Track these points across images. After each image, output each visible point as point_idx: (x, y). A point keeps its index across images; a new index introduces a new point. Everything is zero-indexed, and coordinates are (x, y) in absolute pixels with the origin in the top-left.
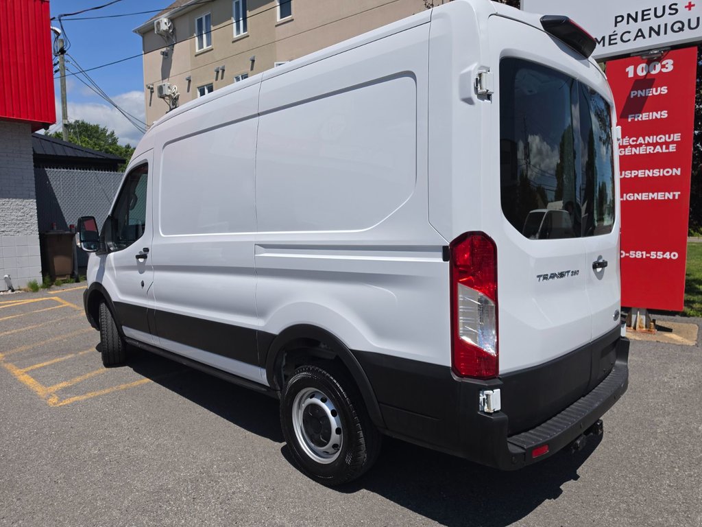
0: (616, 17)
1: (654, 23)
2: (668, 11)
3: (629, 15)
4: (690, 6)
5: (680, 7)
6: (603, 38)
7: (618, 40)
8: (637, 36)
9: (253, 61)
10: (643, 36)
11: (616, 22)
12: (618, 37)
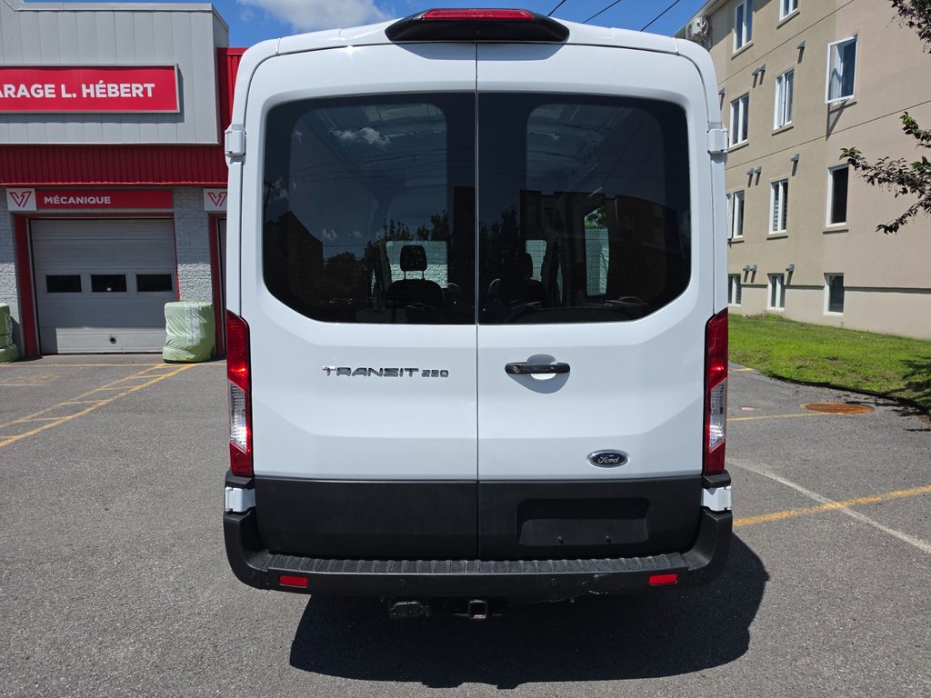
9: (802, 48)
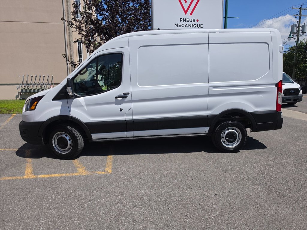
0: (180, 19)
1: (190, 23)
2: (193, 21)
3: (184, 19)
4: (198, 21)
5: (196, 20)
6: (177, 24)
7: (181, 26)
8: (186, 26)
10: (187, 26)
11: (180, 20)
12: (181, 25)
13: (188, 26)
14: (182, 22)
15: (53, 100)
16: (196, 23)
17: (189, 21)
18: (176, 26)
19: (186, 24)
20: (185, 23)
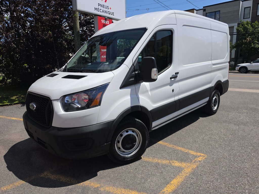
1: (105, 9)
2: (107, 8)
3: (101, 5)
5: (109, 8)
6: (96, 8)
7: (99, 11)
8: (103, 12)
11: (99, 5)
12: (99, 10)
13: (104, 12)
14: (100, 7)
15: (121, 88)
16: (109, 10)
17: (105, 7)
18: (96, 10)
19: (103, 10)
20: (102, 8)
